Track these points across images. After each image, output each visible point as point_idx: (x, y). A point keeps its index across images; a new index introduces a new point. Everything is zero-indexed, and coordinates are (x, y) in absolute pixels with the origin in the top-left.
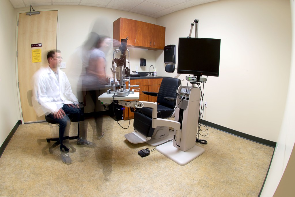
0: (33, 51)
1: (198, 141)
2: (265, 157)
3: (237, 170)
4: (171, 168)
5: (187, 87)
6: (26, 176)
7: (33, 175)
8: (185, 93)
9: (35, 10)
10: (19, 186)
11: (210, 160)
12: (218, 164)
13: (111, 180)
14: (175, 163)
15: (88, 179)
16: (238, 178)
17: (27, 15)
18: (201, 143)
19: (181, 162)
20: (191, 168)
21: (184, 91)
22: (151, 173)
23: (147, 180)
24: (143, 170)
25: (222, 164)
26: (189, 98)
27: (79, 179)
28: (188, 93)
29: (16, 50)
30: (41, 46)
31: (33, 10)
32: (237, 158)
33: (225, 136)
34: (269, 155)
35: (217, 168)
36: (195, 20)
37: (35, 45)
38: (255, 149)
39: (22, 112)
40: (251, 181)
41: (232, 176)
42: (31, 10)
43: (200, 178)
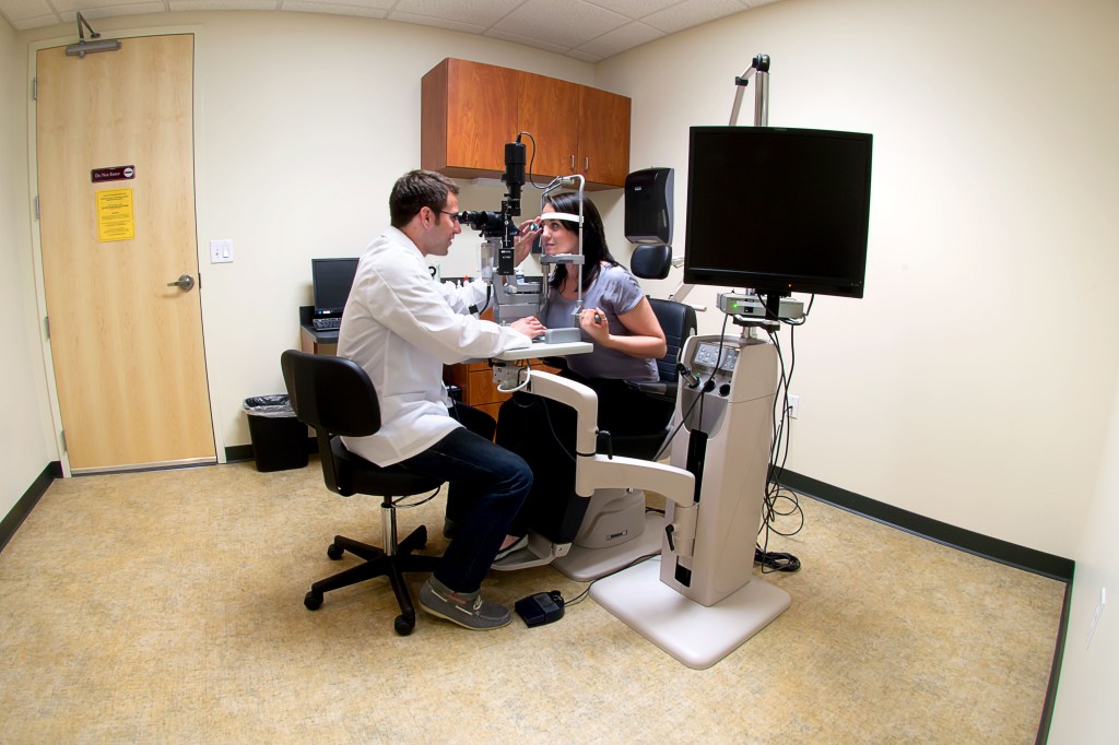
0: (101, 195)
1: (764, 559)
2: (1032, 623)
3: (926, 687)
4: (649, 679)
5: (721, 339)
6: (49, 691)
7: (77, 692)
8: (714, 364)
9: (98, 35)
10: (15, 731)
11: (815, 642)
12: (845, 662)
13: (394, 730)
14: (669, 658)
15: (297, 723)
16: (932, 725)
17: (68, 54)
18: (776, 567)
19: (695, 653)
20: (734, 678)
21: (707, 356)
22: (564, 702)
23: (543, 736)
24: (530, 686)
25: (863, 659)
26: (732, 385)
27: (259, 720)
28: (726, 367)
29: (34, 195)
30: (132, 177)
31: (93, 36)
32: (921, 631)
33: (867, 533)
34: (1049, 614)
35: (842, 679)
36: (755, 61)
37: (107, 171)
38: (990, 590)
39: (63, 433)
40: (985, 735)
41: (907, 715)
42: (82, 36)
43: (772, 727)
